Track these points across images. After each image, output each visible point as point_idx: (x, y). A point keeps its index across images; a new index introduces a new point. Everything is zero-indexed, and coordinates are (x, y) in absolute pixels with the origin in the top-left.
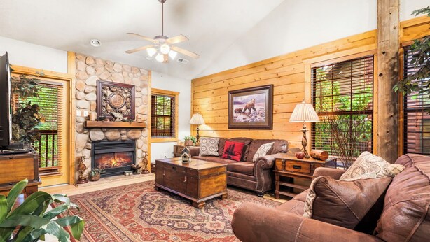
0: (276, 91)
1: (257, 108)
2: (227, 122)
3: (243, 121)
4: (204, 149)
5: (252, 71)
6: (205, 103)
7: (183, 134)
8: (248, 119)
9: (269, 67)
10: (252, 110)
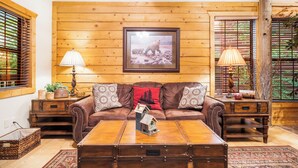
0: (183, 35)
1: (163, 50)
2: (121, 63)
3: (144, 63)
4: (104, 100)
5: (154, 10)
6: (81, 38)
7: (42, 80)
8: (151, 61)
9: (176, 10)
10: (157, 52)
